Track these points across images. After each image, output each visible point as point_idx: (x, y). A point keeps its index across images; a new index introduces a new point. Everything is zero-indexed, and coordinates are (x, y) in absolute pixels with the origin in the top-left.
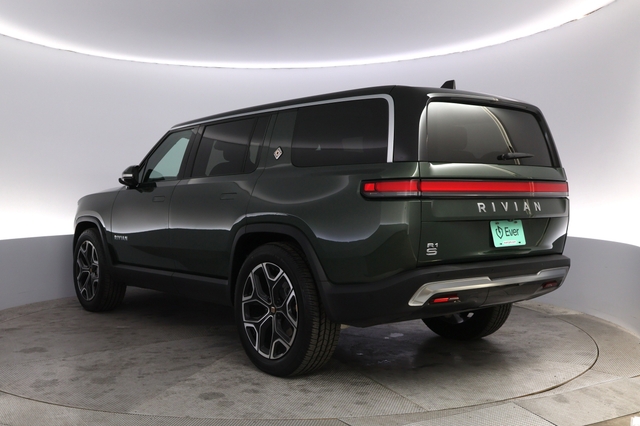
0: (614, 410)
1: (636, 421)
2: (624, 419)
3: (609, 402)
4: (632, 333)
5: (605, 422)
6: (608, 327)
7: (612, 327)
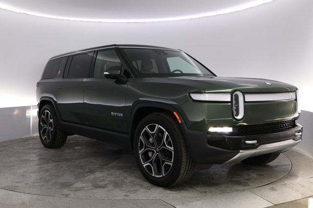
0: (300, 195)
1: (311, 200)
2: (305, 199)
3: (297, 191)
4: (309, 156)
5: (295, 200)
6: (297, 153)
7: (299, 153)
